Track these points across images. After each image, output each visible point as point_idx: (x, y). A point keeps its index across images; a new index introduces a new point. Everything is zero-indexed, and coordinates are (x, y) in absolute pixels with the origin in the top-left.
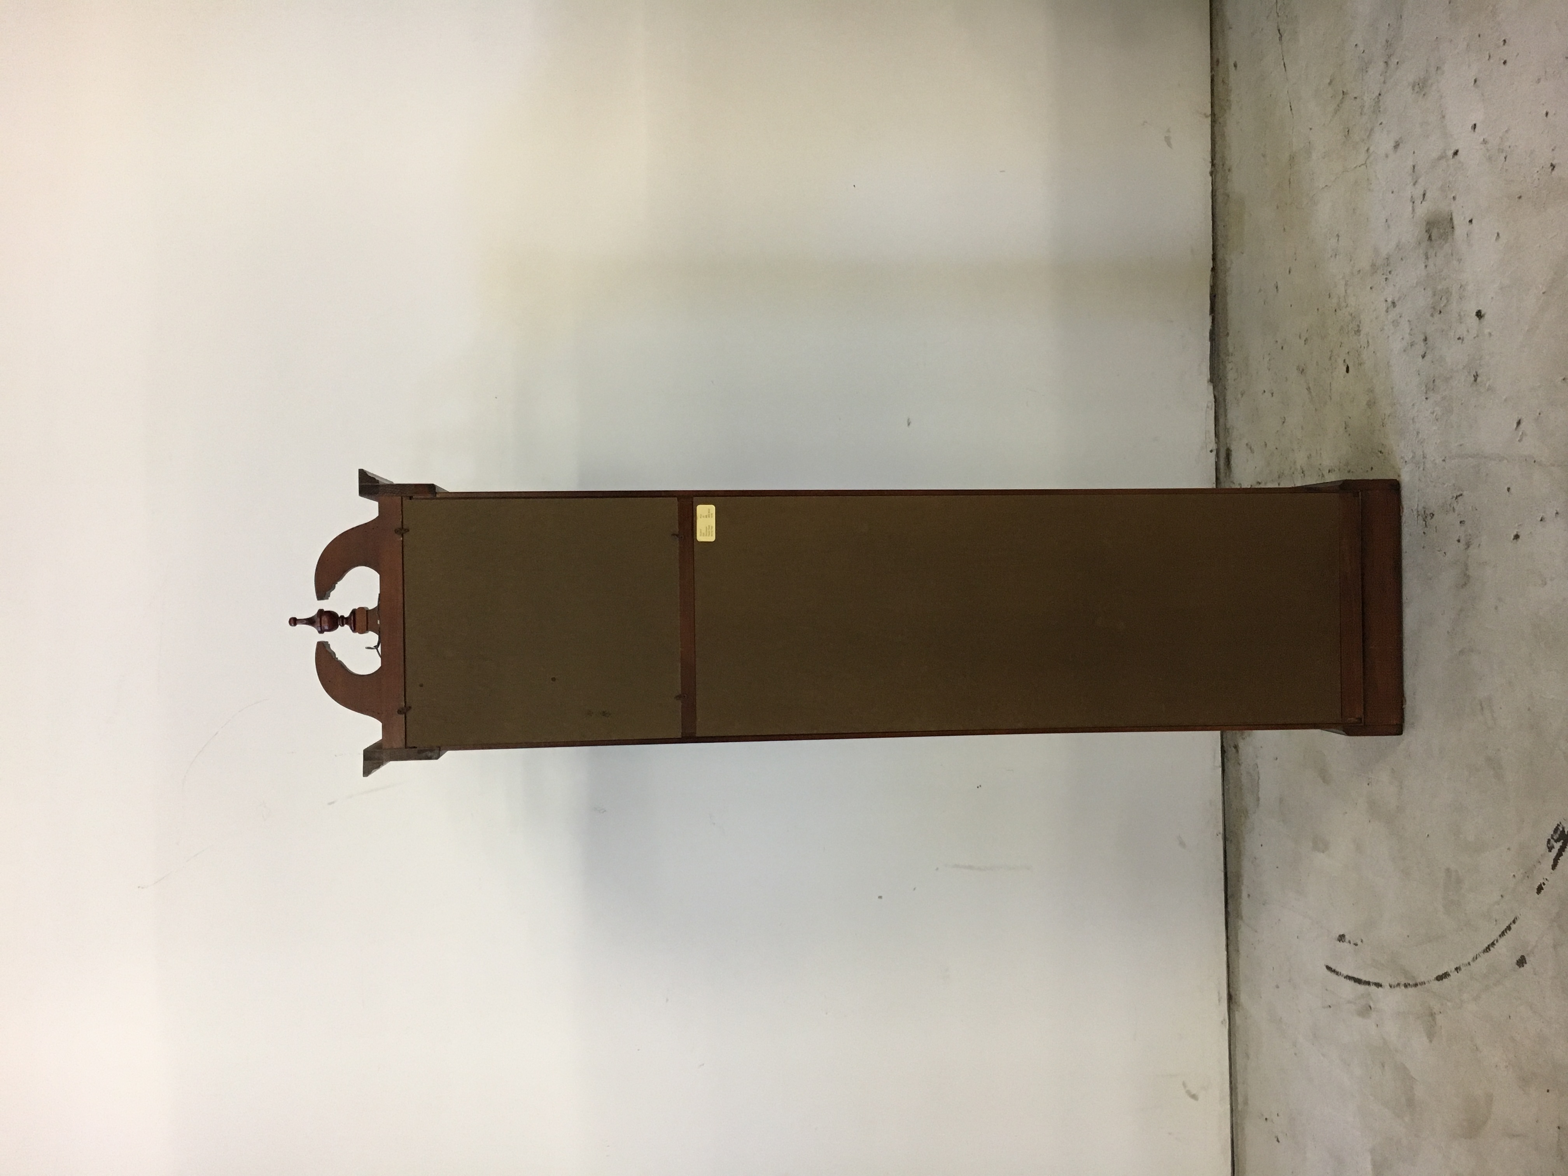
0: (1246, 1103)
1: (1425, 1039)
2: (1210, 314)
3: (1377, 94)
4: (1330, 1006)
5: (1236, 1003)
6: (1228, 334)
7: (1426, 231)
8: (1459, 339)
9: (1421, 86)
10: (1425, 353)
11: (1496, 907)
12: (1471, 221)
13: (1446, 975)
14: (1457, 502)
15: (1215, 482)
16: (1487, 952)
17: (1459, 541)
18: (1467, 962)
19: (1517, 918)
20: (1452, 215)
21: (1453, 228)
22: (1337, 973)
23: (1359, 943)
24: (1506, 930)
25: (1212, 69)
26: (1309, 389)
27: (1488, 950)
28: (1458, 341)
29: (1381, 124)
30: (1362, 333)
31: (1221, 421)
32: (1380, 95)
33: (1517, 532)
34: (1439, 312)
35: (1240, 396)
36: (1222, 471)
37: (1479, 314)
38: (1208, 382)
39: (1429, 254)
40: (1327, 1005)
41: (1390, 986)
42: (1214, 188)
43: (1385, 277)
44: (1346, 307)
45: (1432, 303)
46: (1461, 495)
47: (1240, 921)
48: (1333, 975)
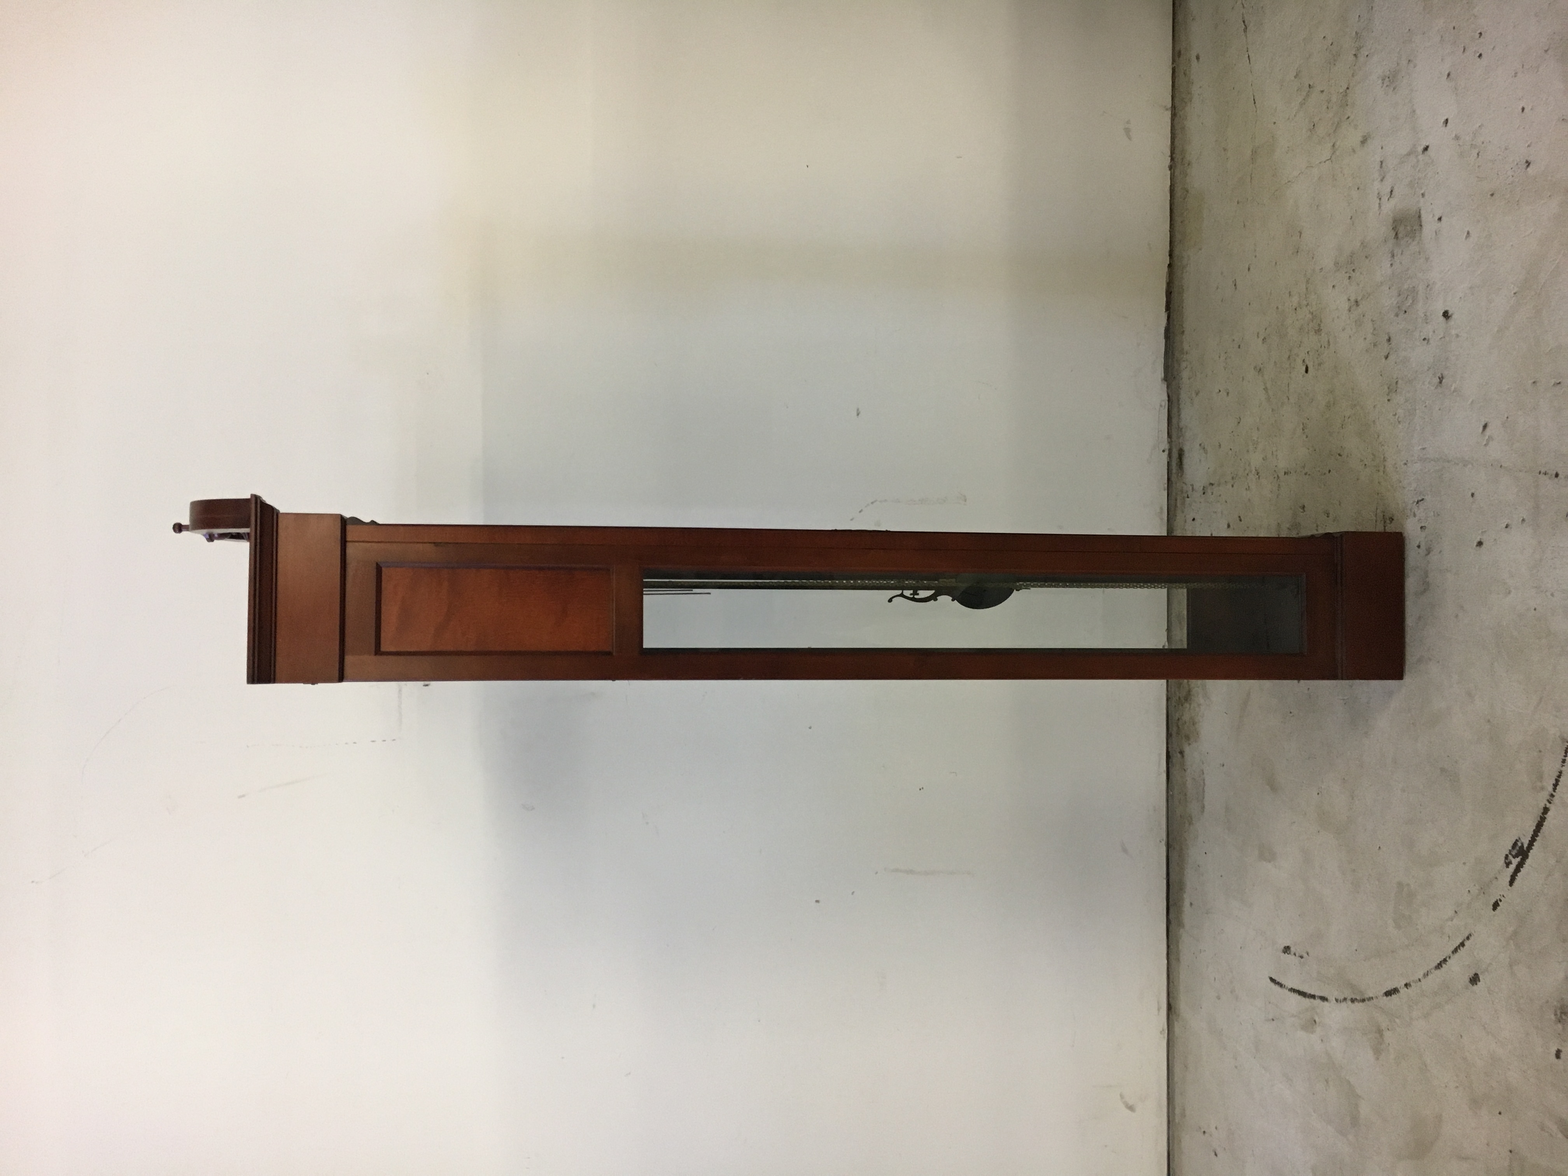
0: (1183, 1115)
1: (1370, 1055)
2: (1165, 312)
3: (1345, 89)
4: (1273, 1020)
5: (1175, 1013)
6: (1183, 332)
7: (1393, 229)
8: (1424, 339)
9: (1391, 80)
10: (1388, 354)
11: (1450, 923)
12: (1440, 219)
13: (1395, 991)
14: (1418, 506)
15: (1166, 482)
16: (1439, 968)
17: (1419, 547)
18: (1417, 978)
19: (1471, 935)
20: (1420, 212)
21: (1421, 226)
22: (1281, 985)
23: (1305, 955)
24: (1459, 946)
25: (1174, 61)
26: (1266, 389)
27: (1440, 966)
28: (1424, 342)
29: (1348, 118)
30: (1323, 332)
31: (1174, 421)
32: (1348, 88)
33: (1480, 539)
34: (1404, 312)
35: (1194, 395)
36: (1174, 471)
37: (1446, 315)
38: (1162, 380)
39: (1395, 252)
40: (1271, 1018)
41: (1337, 1000)
42: (1173, 182)
43: (1348, 275)
44: (1307, 306)
45: (1398, 303)
46: (1423, 500)
47: (1181, 930)
48: (1277, 988)
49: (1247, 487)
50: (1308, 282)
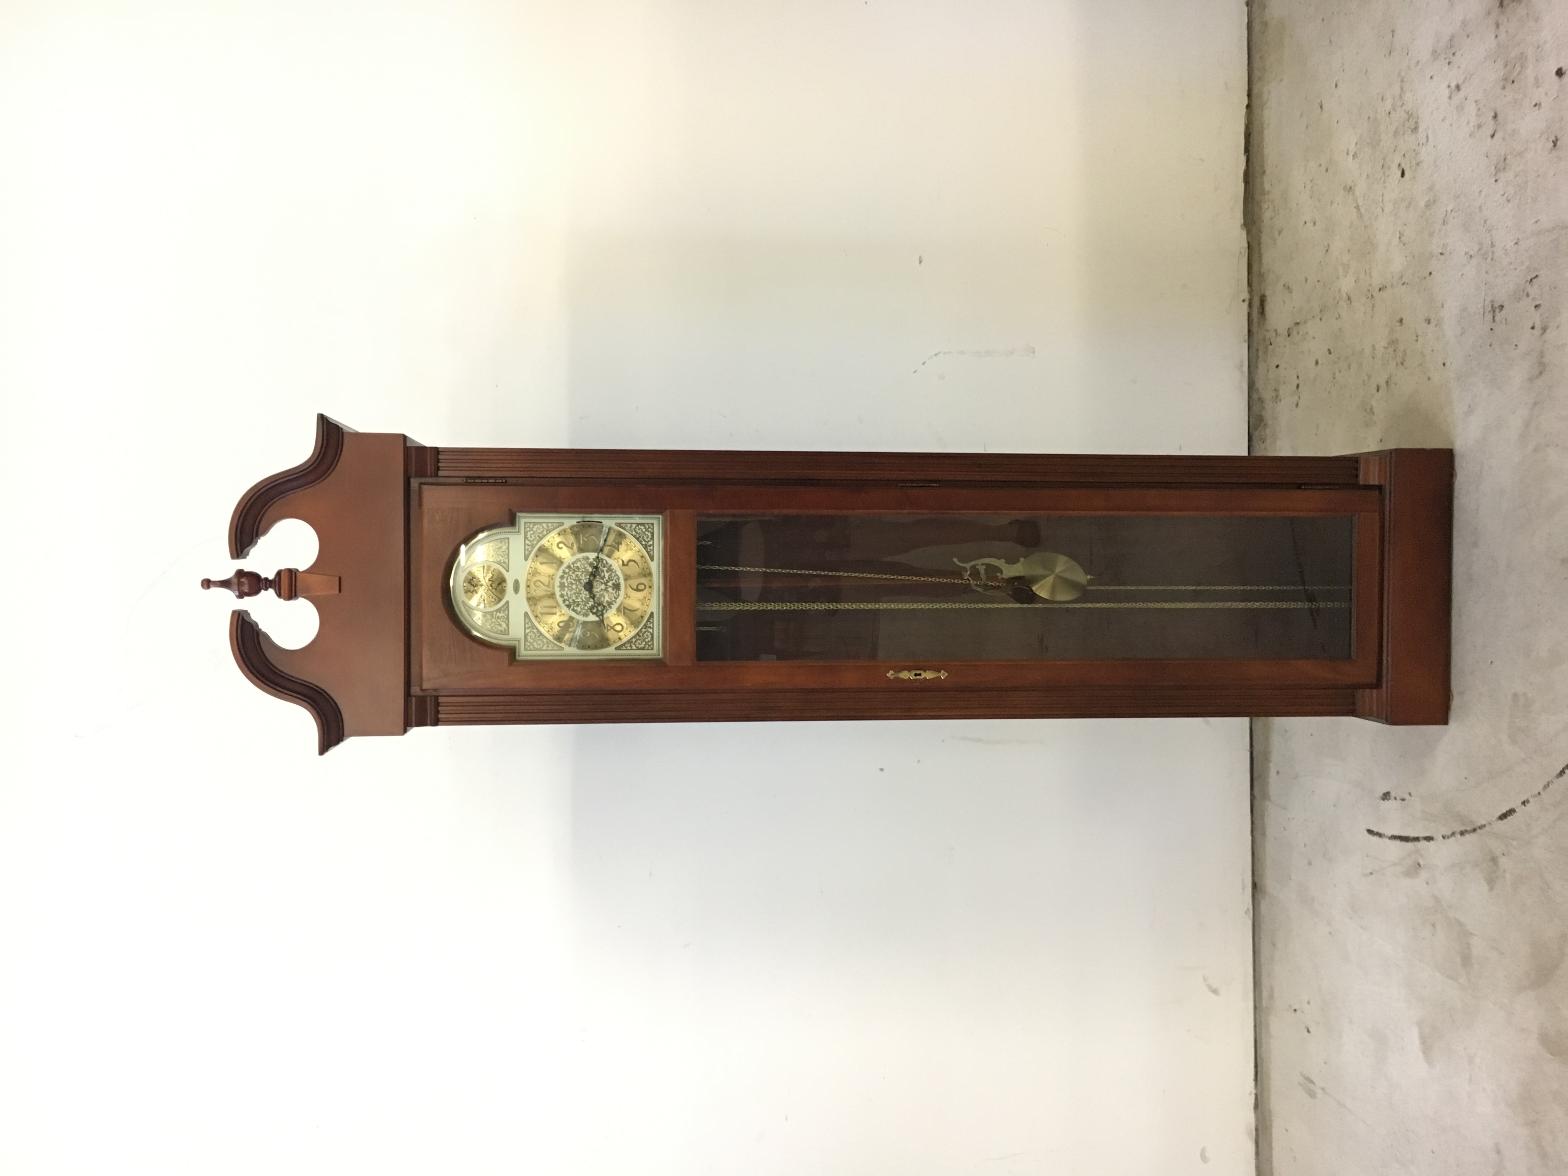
0: (1271, 997)
1: (1485, 887)
2: (1244, 154)
4: (1372, 874)
5: (1261, 891)
6: (1264, 172)
8: (1535, 105)
10: (1495, 131)
13: (1511, 812)
14: (1531, 285)
15: (1247, 334)
17: (1533, 328)
18: (1537, 792)
22: (1379, 835)
23: (1407, 797)
26: (1357, 207)
28: (1534, 108)
30: (1420, 130)
31: (1255, 266)
34: (1511, 82)
35: (1276, 236)
36: (1255, 321)
37: (1560, 73)
38: (1241, 226)
39: (1500, 22)
40: (1369, 871)
41: (1444, 837)
42: (1250, 20)
43: (1448, 61)
44: (1402, 106)
45: (1504, 75)
46: (1537, 276)
47: (1267, 803)
48: (1376, 839)
49: (1338, 316)
50: (1402, 81)
